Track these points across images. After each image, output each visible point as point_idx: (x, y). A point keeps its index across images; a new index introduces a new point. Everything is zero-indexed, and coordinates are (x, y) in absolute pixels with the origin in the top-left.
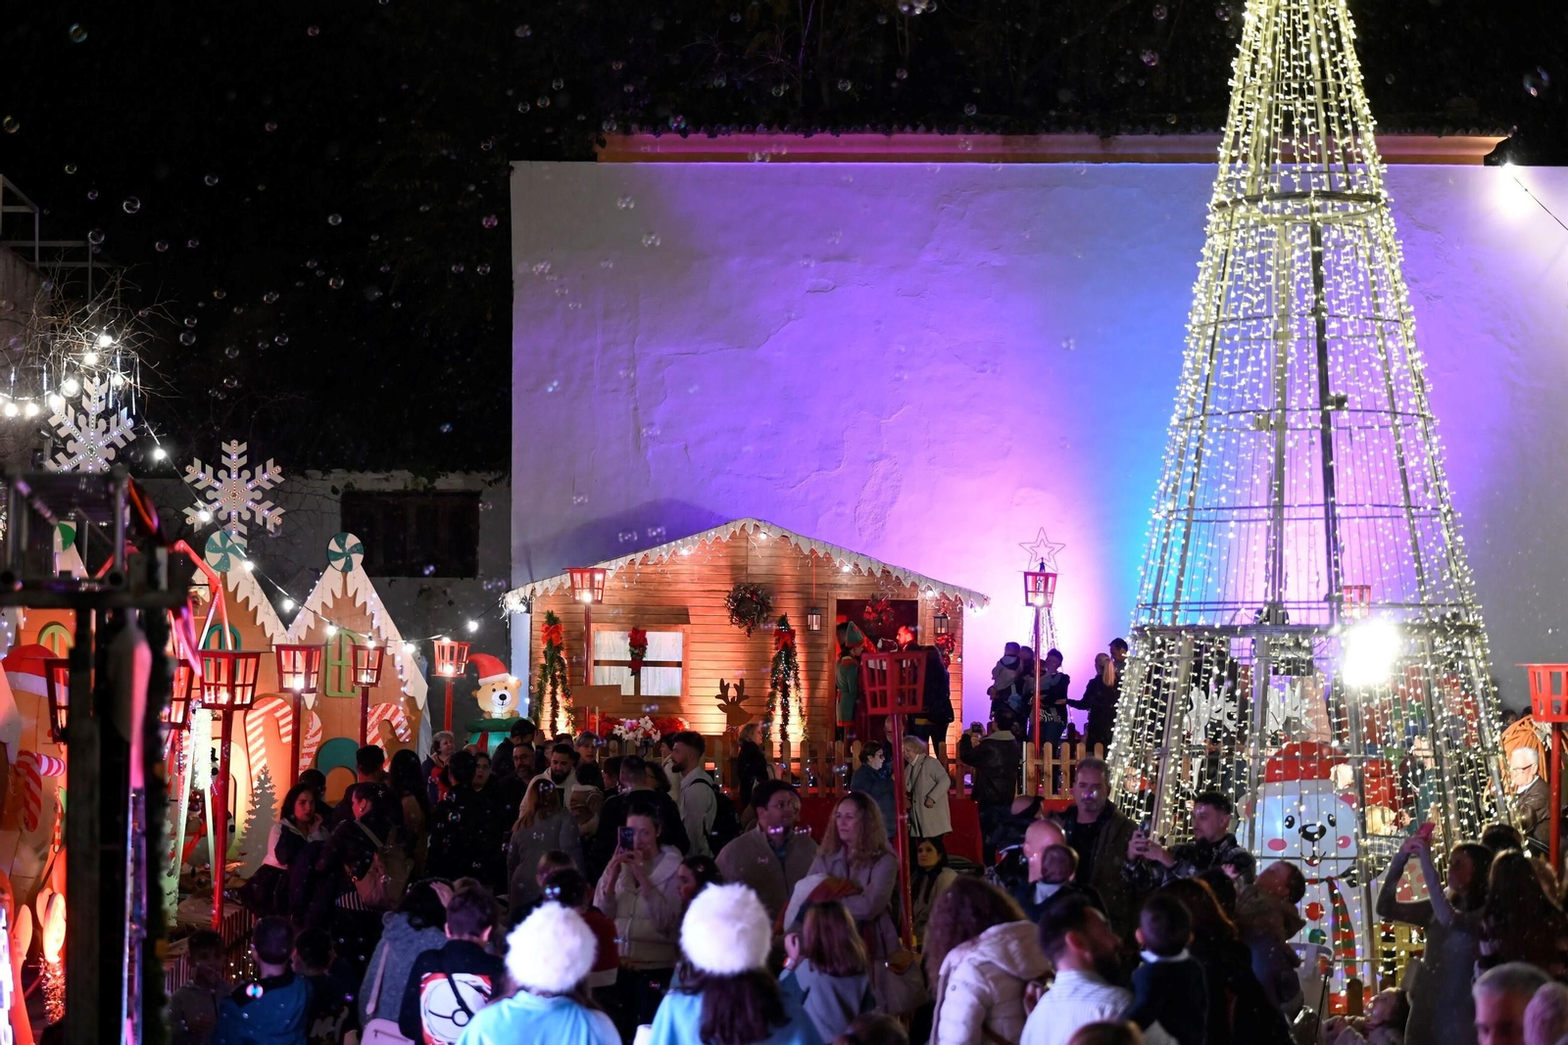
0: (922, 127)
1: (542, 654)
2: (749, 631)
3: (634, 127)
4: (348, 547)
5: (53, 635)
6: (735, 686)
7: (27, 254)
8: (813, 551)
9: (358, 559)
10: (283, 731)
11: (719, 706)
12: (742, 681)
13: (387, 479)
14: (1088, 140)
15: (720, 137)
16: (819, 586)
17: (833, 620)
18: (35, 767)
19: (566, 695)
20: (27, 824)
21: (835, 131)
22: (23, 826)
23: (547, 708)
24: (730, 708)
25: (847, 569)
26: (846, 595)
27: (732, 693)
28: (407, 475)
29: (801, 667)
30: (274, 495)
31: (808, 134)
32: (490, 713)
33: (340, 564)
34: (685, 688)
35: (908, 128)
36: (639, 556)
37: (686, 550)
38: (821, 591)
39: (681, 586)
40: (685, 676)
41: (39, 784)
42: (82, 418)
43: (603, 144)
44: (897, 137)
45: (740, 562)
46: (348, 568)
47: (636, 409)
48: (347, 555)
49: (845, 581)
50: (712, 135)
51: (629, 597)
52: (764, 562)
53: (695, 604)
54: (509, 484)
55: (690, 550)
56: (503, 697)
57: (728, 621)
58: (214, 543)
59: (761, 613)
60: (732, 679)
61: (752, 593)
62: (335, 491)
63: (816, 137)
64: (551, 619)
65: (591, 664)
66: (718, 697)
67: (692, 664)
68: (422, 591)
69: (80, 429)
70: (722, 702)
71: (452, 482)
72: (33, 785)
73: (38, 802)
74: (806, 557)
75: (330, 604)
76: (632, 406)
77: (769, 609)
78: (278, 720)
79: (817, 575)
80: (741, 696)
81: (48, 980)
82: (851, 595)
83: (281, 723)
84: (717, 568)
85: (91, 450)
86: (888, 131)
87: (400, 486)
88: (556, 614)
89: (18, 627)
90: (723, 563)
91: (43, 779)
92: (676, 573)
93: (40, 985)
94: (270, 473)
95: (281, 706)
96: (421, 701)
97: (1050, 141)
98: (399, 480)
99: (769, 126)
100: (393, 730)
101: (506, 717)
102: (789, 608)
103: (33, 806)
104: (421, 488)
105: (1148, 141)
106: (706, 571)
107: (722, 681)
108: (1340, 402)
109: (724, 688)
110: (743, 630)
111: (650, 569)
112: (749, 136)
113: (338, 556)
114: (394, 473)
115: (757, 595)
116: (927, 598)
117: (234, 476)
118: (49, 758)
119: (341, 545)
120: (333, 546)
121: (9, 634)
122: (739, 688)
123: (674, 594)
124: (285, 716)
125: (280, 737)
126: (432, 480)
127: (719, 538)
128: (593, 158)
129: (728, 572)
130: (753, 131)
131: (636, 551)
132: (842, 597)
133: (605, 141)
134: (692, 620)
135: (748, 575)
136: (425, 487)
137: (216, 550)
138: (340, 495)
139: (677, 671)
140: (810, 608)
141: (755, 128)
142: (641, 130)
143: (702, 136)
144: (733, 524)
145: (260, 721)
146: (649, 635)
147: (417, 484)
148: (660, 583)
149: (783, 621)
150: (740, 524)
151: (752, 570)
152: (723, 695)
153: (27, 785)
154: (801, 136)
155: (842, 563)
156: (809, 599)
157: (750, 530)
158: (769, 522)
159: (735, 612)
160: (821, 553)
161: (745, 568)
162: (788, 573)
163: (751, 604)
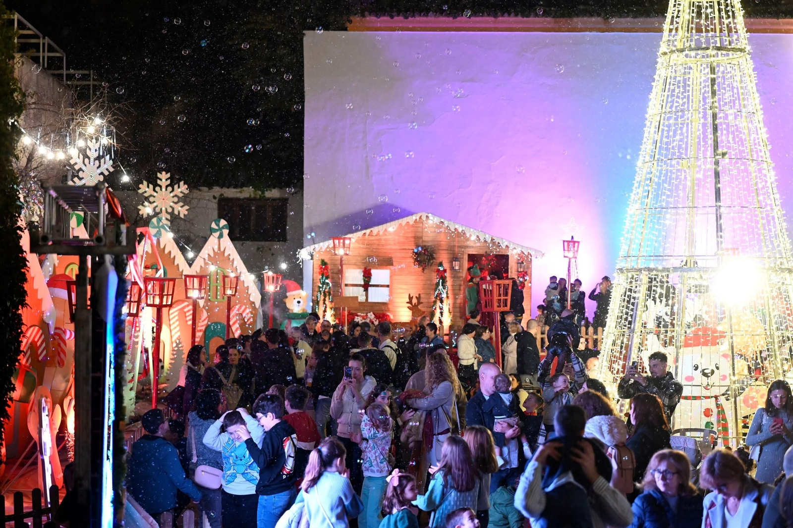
0: (513, 14)
1: (319, 281)
2: (423, 269)
3: (366, 13)
4: (221, 226)
5: (72, 269)
6: (416, 297)
7: (60, 77)
8: (456, 229)
9: (226, 232)
10: (187, 319)
11: (408, 307)
12: (419, 294)
13: (241, 192)
14: (597, 20)
15: (410, 18)
16: (459, 247)
17: (466, 265)
18: (63, 336)
19: (331, 301)
20: (59, 363)
22: (57, 365)
23: (321, 307)
24: (414, 308)
25: (473, 238)
26: (472, 252)
27: (415, 301)
28: (251, 189)
29: (450, 288)
30: (184, 200)
31: (455, 17)
32: (292, 310)
33: (218, 234)
34: (391, 298)
35: (506, 14)
36: (368, 231)
37: (391, 227)
38: (460, 249)
39: (389, 247)
40: (391, 293)
41: (65, 344)
42: (87, 160)
43: (350, 22)
44: (500, 19)
45: (419, 235)
46: (221, 236)
47: (366, 157)
48: (220, 229)
49: (472, 244)
50: (406, 18)
51: (363, 252)
52: (431, 235)
53: (396, 256)
54: (303, 195)
55: (393, 228)
56: (299, 302)
57: (413, 265)
58: (153, 223)
59: (429, 260)
60: (414, 294)
61: (425, 250)
62: (214, 197)
63: (459, 19)
64: (324, 263)
65: (343, 286)
66: (407, 303)
67: (395, 286)
68: (258, 249)
69: (86, 165)
70: (409, 305)
71: (274, 194)
72: (62, 345)
73: (65, 353)
74: (453, 232)
75: (212, 255)
76: (365, 156)
77: (433, 258)
78: (185, 313)
79: (458, 242)
80: (419, 303)
81: (69, 442)
82: (476, 251)
83: (187, 314)
84: (407, 238)
85: (91, 176)
86: (495, 16)
87: (247, 196)
88: (326, 261)
89: (54, 265)
90: (410, 235)
91: (67, 341)
92: (386, 240)
93: (65, 445)
94: (182, 188)
95: (188, 306)
96: (258, 304)
97: (578, 21)
98: (248, 192)
99: (435, 13)
100: (243, 320)
101: (300, 312)
102: (443, 257)
103: (62, 355)
104: (258, 196)
105: (627, 21)
106: (402, 240)
107: (410, 295)
108: (724, 154)
109: (411, 298)
110: (421, 269)
111: (373, 238)
112: (424, 19)
113: (216, 231)
114: (245, 189)
115: (428, 251)
116: (514, 254)
117: (164, 189)
118: (70, 331)
119: (218, 225)
120: (214, 225)
121: (50, 269)
122: (418, 298)
123: (385, 251)
124: (189, 311)
125: (187, 321)
126: (263, 192)
127: (408, 222)
128: (344, 29)
129: (413, 240)
130: (426, 15)
131: (366, 228)
132: (471, 253)
133: (351, 21)
134: (395, 263)
135: (423, 241)
136: (260, 196)
137: (155, 227)
138: (217, 199)
139: (387, 289)
140: (454, 258)
141: (428, 14)
142: (370, 15)
143: (401, 18)
144: (415, 215)
145: (177, 313)
146: (373, 271)
147: (256, 195)
148: (379, 245)
149: (441, 264)
150: (419, 215)
151: (425, 239)
152: (410, 302)
153: (59, 345)
154: (451, 19)
155: (470, 235)
156: (454, 254)
157: (424, 218)
158: (434, 214)
159: (416, 260)
160: (460, 230)
161: (421, 238)
162: (444, 240)
163: (424, 256)
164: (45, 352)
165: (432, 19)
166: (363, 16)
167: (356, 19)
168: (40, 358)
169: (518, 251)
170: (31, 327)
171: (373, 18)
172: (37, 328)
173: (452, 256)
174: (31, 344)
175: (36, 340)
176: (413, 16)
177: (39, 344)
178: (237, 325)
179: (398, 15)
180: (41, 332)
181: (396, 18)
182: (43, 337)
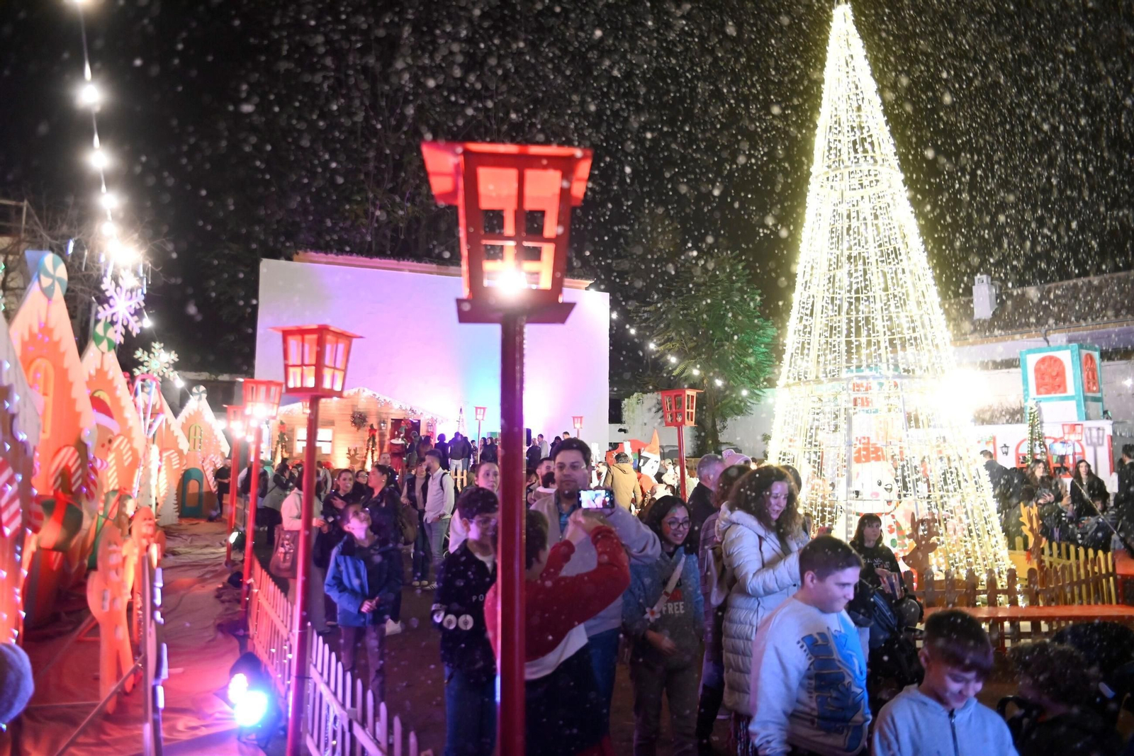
1: (278, 437)
2: (358, 429)
3: (308, 250)
4: (200, 391)
6: (353, 450)
8: (385, 400)
9: (204, 396)
10: (173, 464)
11: (347, 457)
12: (355, 448)
13: (200, 376)
15: (339, 256)
16: (386, 413)
17: (389, 426)
18: (95, 465)
20: (89, 497)
22: (87, 498)
24: (351, 458)
25: (397, 407)
26: (395, 417)
27: (352, 453)
28: (207, 374)
29: (378, 443)
33: (198, 397)
34: (333, 450)
38: (386, 415)
39: (333, 413)
40: (332, 446)
44: (402, 262)
45: (355, 404)
46: (200, 399)
48: (200, 394)
49: (396, 412)
52: (365, 404)
53: (337, 419)
57: (350, 426)
59: (363, 423)
60: (352, 448)
61: (360, 416)
64: (282, 423)
65: (297, 441)
66: (346, 454)
67: (336, 441)
70: (348, 455)
71: (225, 377)
72: (94, 476)
74: (382, 402)
75: (192, 412)
77: (366, 422)
78: (172, 459)
79: (385, 409)
80: (355, 454)
82: (398, 417)
86: (398, 260)
88: (284, 421)
90: (348, 407)
91: (98, 472)
92: (330, 407)
95: (173, 454)
96: (227, 453)
99: (357, 254)
102: (373, 421)
103: (92, 487)
106: (342, 409)
107: (348, 448)
109: (349, 450)
110: (356, 429)
112: (349, 257)
113: (196, 394)
115: (362, 416)
116: (424, 421)
117: (157, 356)
118: (101, 460)
120: (195, 390)
122: (355, 450)
123: (328, 415)
124: (175, 457)
126: (217, 377)
128: (291, 260)
129: (351, 407)
132: (393, 418)
133: (298, 253)
134: (336, 425)
135: (357, 409)
136: (214, 379)
139: (329, 444)
140: (381, 421)
141: (352, 254)
142: (311, 251)
143: (333, 255)
146: (317, 430)
149: (372, 426)
151: (360, 407)
152: (349, 453)
153: (90, 475)
154: (368, 259)
155: (395, 405)
156: (380, 418)
158: (369, 388)
159: (353, 422)
160: (388, 401)
161: (357, 406)
162: (373, 408)
163: (359, 420)
164: (80, 482)
165: (354, 258)
166: (306, 251)
167: (301, 252)
168: (74, 489)
169: (429, 417)
170: (64, 446)
171: (313, 254)
172: (73, 448)
173: (379, 420)
174: (63, 469)
175: (71, 463)
176: (342, 255)
177: (73, 469)
180: (77, 454)
182: (79, 461)
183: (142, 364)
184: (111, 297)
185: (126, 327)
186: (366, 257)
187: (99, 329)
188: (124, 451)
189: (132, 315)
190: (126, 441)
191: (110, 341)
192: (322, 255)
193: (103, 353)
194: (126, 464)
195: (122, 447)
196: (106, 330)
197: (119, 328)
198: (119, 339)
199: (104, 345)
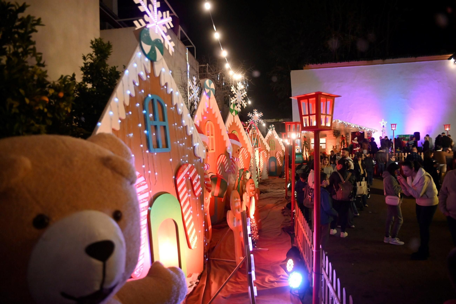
0: (354, 61)
1: (303, 143)
3: (309, 64)
4: (272, 127)
5: (234, 133)
8: (347, 124)
9: (274, 128)
10: (265, 156)
12: (336, 145)
13: (272, 120)
14: (380, 61)
17: (350, 135)
18: (234, 160)
19: (307, 149)
20: (233, 173)
21: (341, 62)
22: (232, 173)
23: (305, 151)
27: (335, 148)
28: (275, 119)
31: (336, 63)
32: (296, 152)
33: (271, 129)
34: (326, 147)
35: (352, 61)
38: (349, 131)
40: (326, 145)
42: (237, 90)
44: (350, 62)
46: (273, 130)
48: (272, 128)
49: (353, 129)
53: (328, 134)
56: (298, 149)
57: (333, 136)
59: (338, 135)
60: (334, 145)
61: (337, 131)
63: (337, 63)
64: (305, 137)
65: (311, 144)
67: (328, 143)
69: (237, 92)
71: (281, 120)
72: (234, 164)
75: (270, 135)
77: (340, 134)
78: (264, 154)
79: (348, 128)
82: (354, 131)
85: (239, 97)
87: (274, 121)
88: (305, 136)
91: (235, 162)
94: (261, 114)
95: (264, 152)
96: (284, 151)
97: (375, 61)
99: (330, 62)
100: (280, 155)
101: (298, 152)
103: (234, 169)
105: (391, 60)
109: (333, 147)
110: (336, 138)
112: (327, 64)
113: (271, 128)
116: (366, 131)
118: (236, 158)
119: (272, 126)
120: (270, 126)
124: (265, 153)
125: (264, 156)
126: (278, 120)
128: (303, 69)
130: (327, 63)
132: (352, 132)
134: (327, 136)
135: (336, 129)
139: (325, 144)
142: (310, 64)
144: (334, 120)
147: (276, 121)
149: (343, 136)
153: (232, 164)
155: (352, 126)
156: (346, 132)
157: (337, 121)
158: (340, 120)
159: (334, 135)
160: (349, 124)
161: (336, 128)
162: (342, 127)
163: (337, 133)
164: (228, 168)
165: (329, 64)
166: (308, 64)
167: (306, 65)
168: (226, 171)
169: (368, 130)
170: (221, 155)
171: (311, 65)
172: (224, 155)
173: (345, 133)
174: (221, 163)
175: (224, 161)
176: (323, 63)
177: (225, 163)
178: (278, 157)
179: (319, 63)
180: (226, 157)
181: (318, 65)
182: (227, 160)
183: (250, 118)
184: (235, 94)
185: (241, 105)
186: (334, 63)
187: (232, 107)
188: (245, 154)
189: (243, 100)
190: (245, 149)
191: (235, 111)
192: (315, 65)
193: (234, 116)
194: (246, 158)
195: (244, 152)
196: (234, 107)
197: (239, 106)
198: (239, 110)
199: (234, 113)
